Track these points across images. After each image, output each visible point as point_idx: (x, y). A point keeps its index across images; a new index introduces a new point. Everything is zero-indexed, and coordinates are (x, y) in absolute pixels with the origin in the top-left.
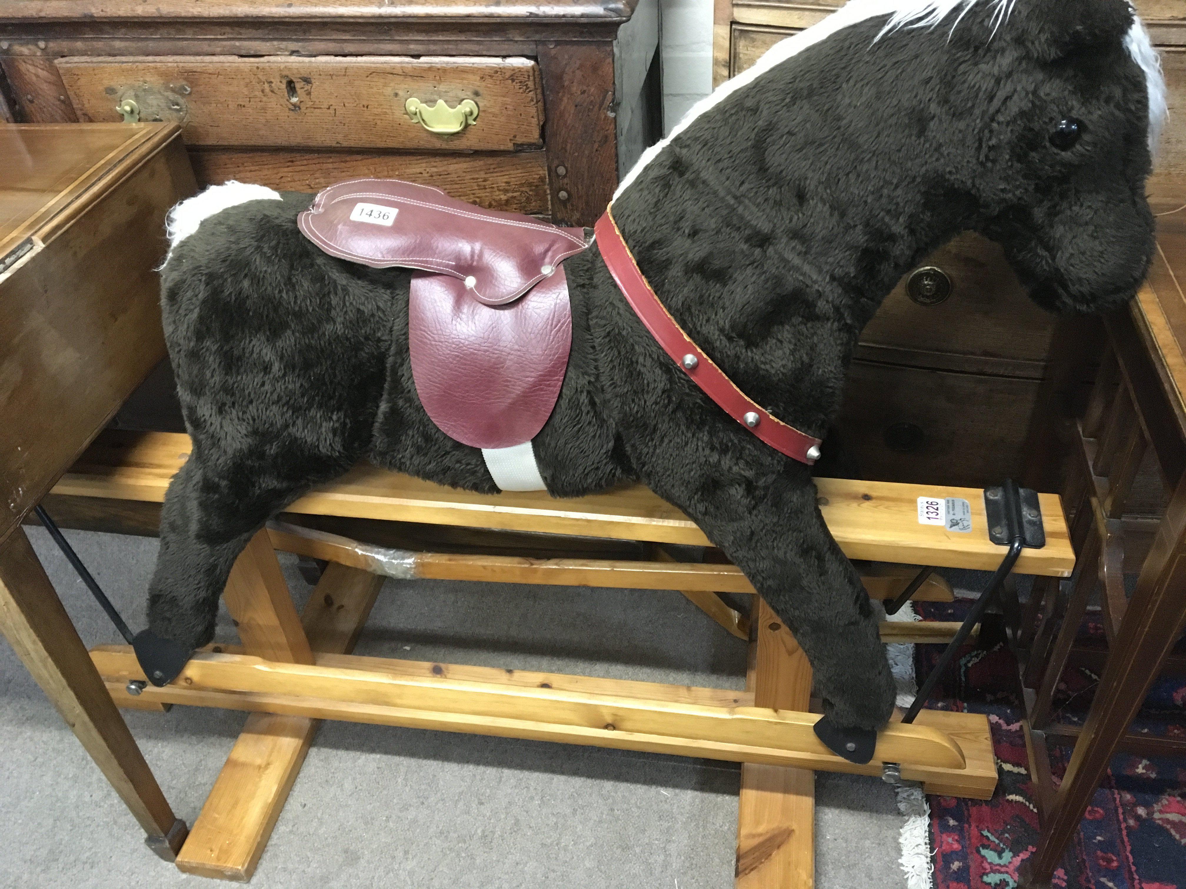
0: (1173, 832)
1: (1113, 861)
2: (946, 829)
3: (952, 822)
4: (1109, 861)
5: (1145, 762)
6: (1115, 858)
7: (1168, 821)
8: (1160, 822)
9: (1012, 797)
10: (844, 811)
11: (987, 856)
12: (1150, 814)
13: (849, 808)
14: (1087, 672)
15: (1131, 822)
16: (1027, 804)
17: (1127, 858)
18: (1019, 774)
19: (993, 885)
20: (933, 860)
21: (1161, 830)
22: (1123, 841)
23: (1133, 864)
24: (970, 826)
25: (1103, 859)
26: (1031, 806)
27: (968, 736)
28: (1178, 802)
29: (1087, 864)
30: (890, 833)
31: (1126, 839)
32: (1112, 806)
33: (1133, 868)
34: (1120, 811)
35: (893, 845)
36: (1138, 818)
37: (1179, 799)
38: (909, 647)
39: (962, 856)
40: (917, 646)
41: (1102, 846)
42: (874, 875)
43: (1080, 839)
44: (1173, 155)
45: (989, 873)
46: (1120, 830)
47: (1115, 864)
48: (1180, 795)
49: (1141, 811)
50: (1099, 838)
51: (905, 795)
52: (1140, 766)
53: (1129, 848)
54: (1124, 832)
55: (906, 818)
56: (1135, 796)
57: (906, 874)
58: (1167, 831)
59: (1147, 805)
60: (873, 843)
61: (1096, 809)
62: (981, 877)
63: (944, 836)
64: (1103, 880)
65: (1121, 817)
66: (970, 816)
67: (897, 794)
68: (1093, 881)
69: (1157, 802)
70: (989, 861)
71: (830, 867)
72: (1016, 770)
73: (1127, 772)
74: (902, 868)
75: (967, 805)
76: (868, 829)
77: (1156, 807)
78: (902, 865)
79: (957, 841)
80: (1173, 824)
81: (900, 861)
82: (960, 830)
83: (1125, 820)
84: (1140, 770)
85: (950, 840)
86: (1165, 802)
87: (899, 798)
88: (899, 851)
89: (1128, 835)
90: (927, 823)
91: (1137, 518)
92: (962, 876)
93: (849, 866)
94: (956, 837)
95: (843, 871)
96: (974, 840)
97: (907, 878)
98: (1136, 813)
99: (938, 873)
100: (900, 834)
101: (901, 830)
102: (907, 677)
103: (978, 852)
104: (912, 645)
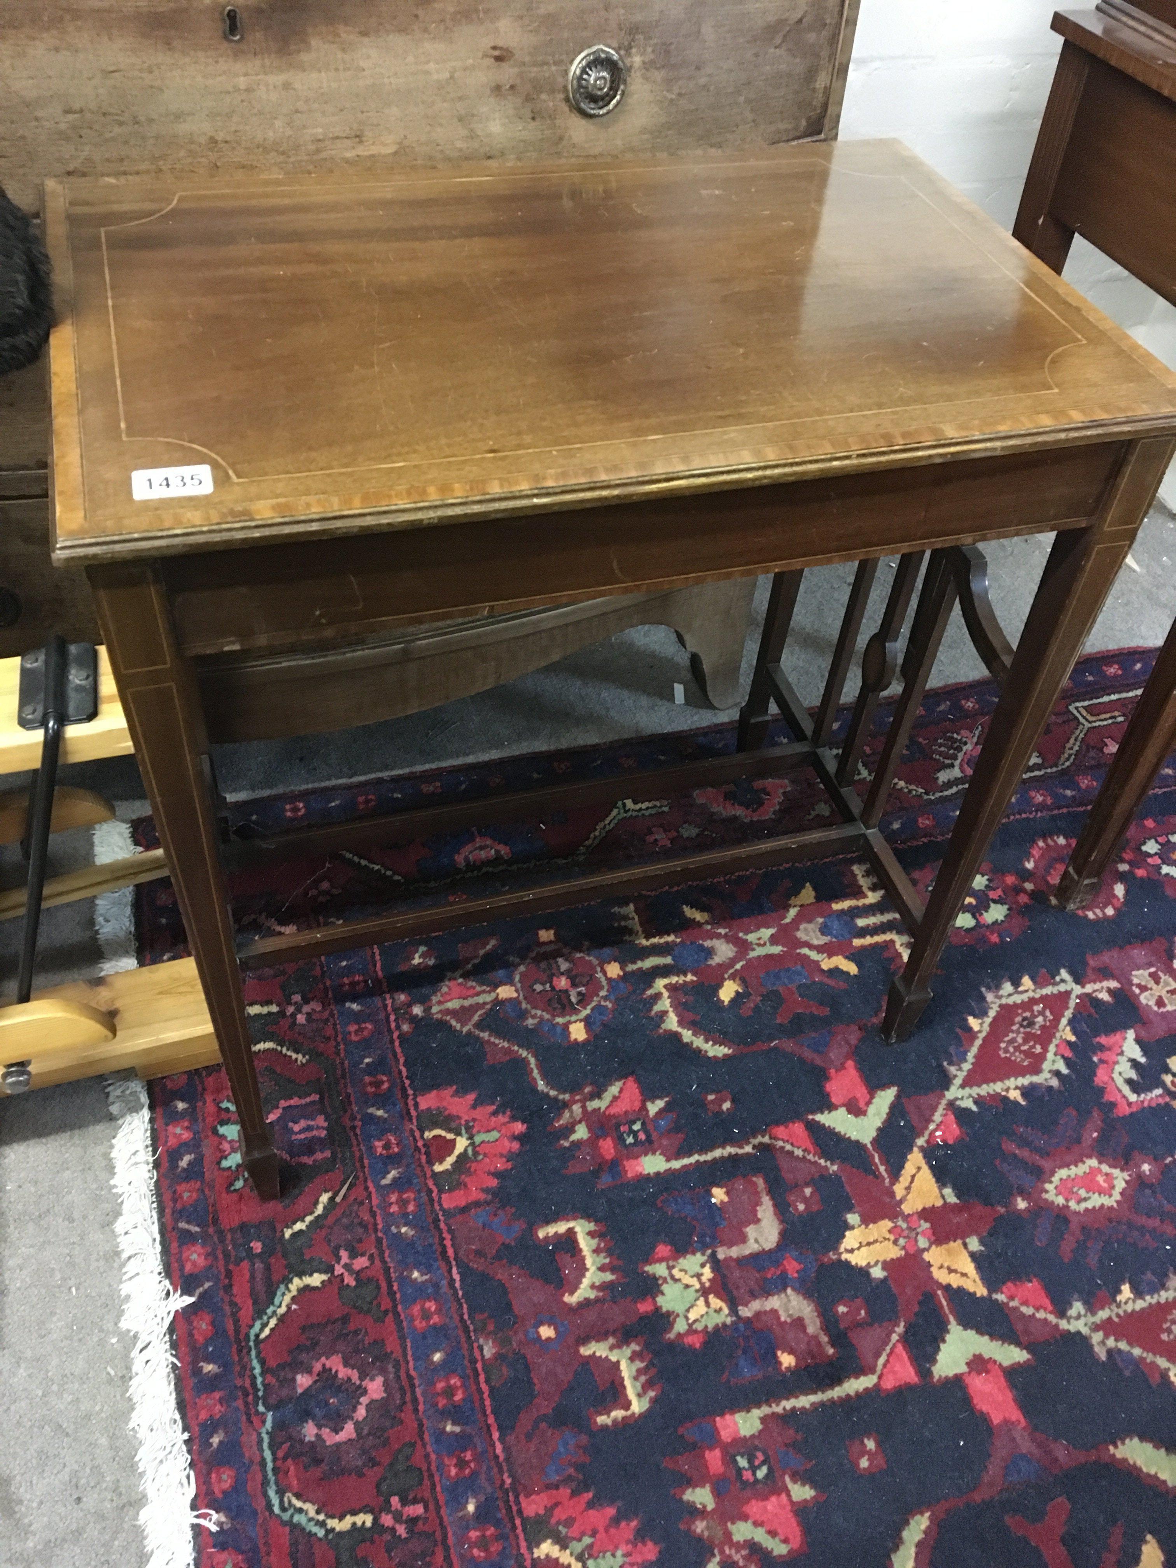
0: (453, 1023)
1: (383, 1082)
2: (174, 1117)
3: (181, 1106)
4: (378, 1084)
5: (422, 949)
6: (385, 1079)
7: (448, 1012)
8: (439, 1016)
9: (261, 1046)
10: (32, 1142)
11: (226, 1134)
12: (427, 1010)
13: (40, 1136)
14: (356, 859)
15: (405, 1027)
16: (279, 1048)
17: (400, 1072)
18: (270, 1014)
19: (233, 1168)
20: (157, 1165)
21: (442, 1025)
22: (395, 1055)
23: (407, 1077)
24: (205, 1102)
25: (371, 1084)
26: (284, 1050)
27: (182, 989)
28: (459, 984)
29: (352, 1099)
30: (100, 1149)
31: (399, 1050)
32: (382, 1016)
33: (407, 1082)
34: (392, 1017)
35: (104, 1163)
36: (413, 1020)
37: (460, 980)
38: (127, 893)
39: (194, 1145)
40: (138, 887)
41: (371, 1070)
42: (76, 1215)
43: (344, 1070)
44: (152, 141)
45: (229, 1154)
46: (392, 1042)
47: (385, 1086)
48: (462, 976)
49: (417, 1010)
50: (367, 1060)
51: (118, 1092)
52: (417, 956)
53: (402, 1060)
54: (397, 1043)
55: (120, 1122)
56: (409, 995)
57: (120, 1196)
58: (447, 1022)
59: (424, 1000)
60: (74, 1172)
61: (363, 1025)
62: (219, 1163)
63: (170, 1128)
64: (371, 1110)
65: (393, 1025)
66: (204, 1089)
67: (108, 1094)
68: (359, 1117)
69: (435, 993)
70: (229, 1139)
71: (12, 1227)
72: (265, 1010)
73: (402, 968)
74: (114, 1191)
75: (200, 1076)
76: (67, 1155)
77: (435, 999)
78: (115, 1186)
79: (187, 1128)
80: (453, 1013)
81: (112, 1182)
82: (191, 1114)
83: (398, 1027)
84: (417, 960)
85: (178, 1131)
86: (445, 989)
87: (111, 1099)
88: (110, 1169)
89: (400, 1045)
90: (147, 1118)
91: (344, 653)
92: (194, 1172)
93: (40, 1216)
94: (186, 1124)
95: (31, 1225)
96: (209, 1120)
97: (122, 1202)
98: (411, 1014)
99: (162, 1179)
100: (112, 1147)
101: (114, 1141)
102: (122, 934)
103: (215, 1132)
104: (131, 888)
